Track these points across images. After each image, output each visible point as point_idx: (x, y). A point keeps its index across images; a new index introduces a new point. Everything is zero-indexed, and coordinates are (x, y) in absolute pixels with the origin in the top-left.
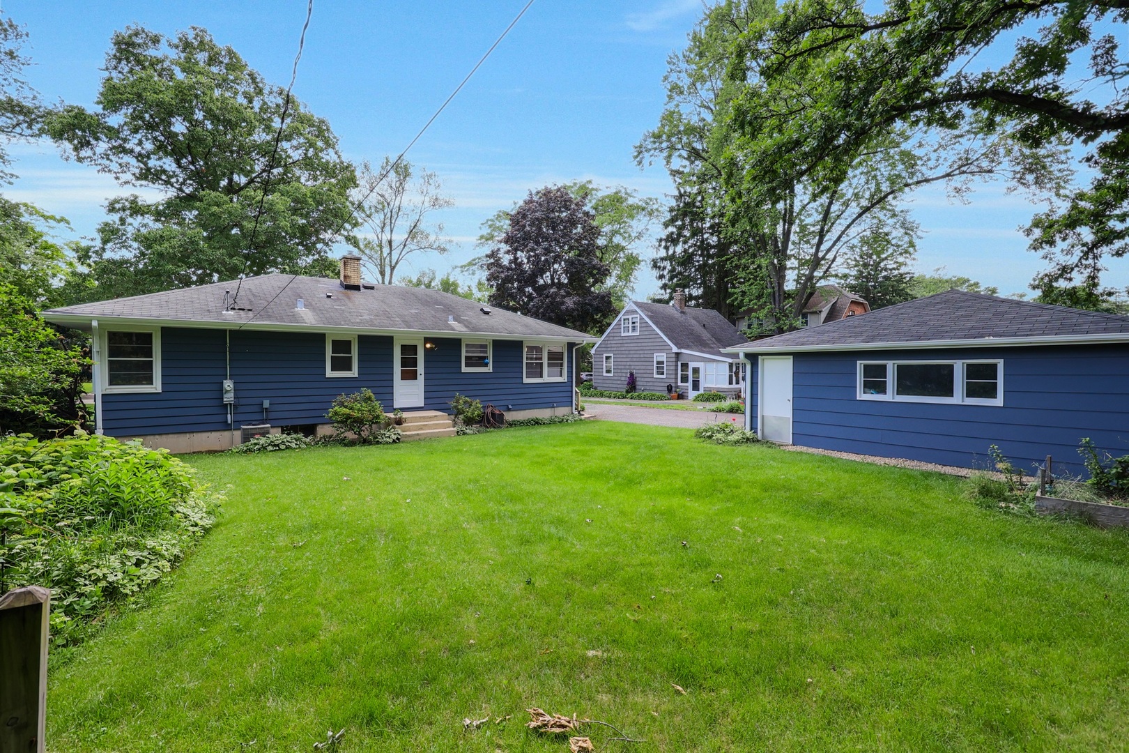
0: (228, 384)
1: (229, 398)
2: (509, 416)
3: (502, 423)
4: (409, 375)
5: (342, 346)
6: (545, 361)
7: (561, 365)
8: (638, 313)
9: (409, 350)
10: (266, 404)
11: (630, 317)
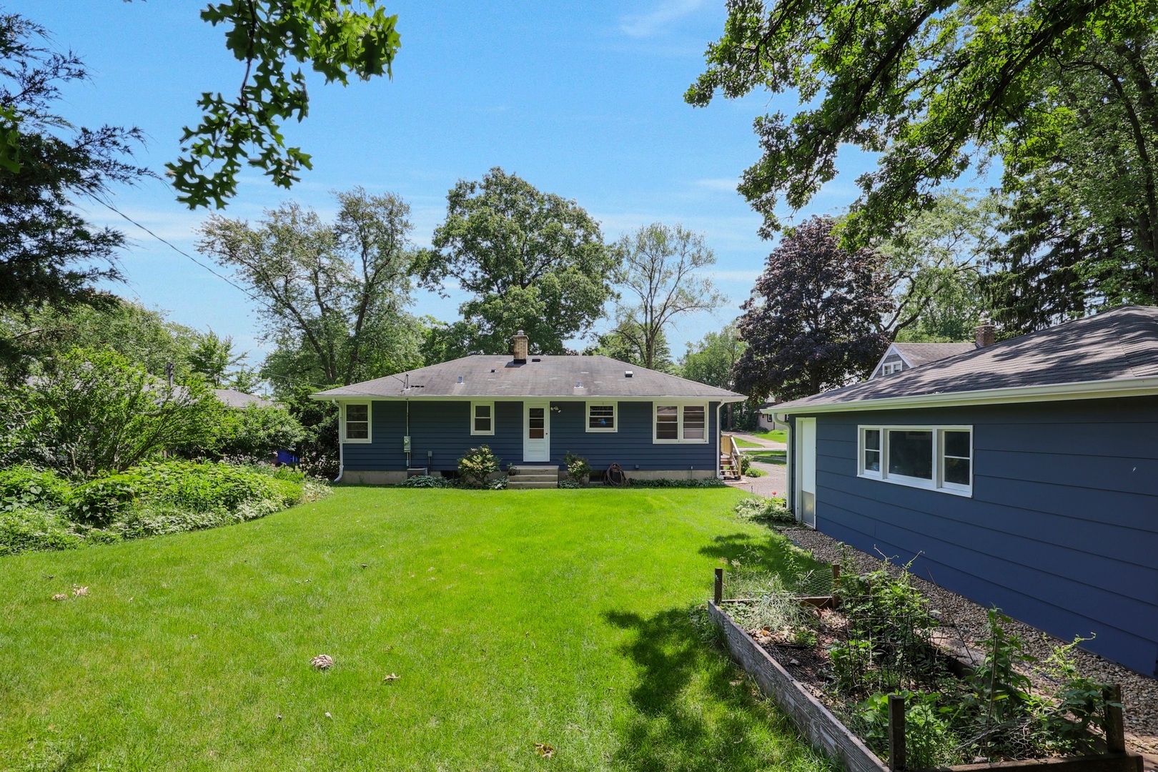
0: (407, 440)
1: (407, 449)
2: (629, 474)
3: (619, 481)
4: (537, 433)
5: (483, 410)
6: (680, 422)
7: (703, 426)
8: (900, 359)
9: (537, 414)
10: (430, 454)
11: (892, 364)
